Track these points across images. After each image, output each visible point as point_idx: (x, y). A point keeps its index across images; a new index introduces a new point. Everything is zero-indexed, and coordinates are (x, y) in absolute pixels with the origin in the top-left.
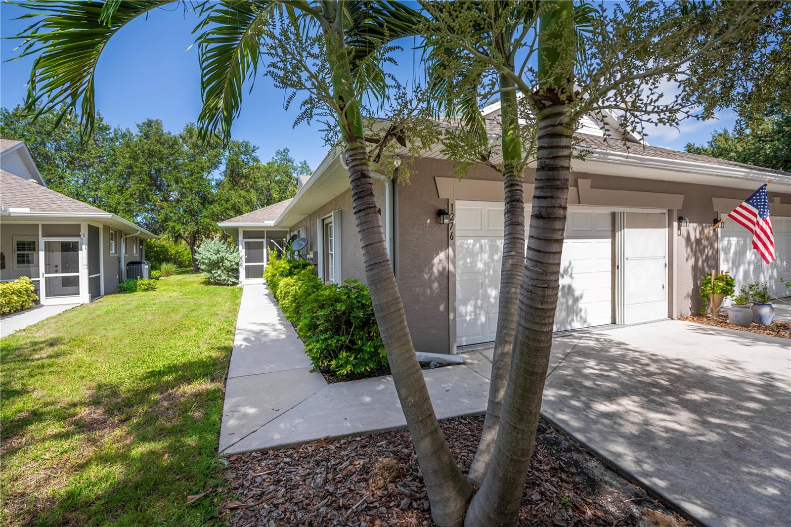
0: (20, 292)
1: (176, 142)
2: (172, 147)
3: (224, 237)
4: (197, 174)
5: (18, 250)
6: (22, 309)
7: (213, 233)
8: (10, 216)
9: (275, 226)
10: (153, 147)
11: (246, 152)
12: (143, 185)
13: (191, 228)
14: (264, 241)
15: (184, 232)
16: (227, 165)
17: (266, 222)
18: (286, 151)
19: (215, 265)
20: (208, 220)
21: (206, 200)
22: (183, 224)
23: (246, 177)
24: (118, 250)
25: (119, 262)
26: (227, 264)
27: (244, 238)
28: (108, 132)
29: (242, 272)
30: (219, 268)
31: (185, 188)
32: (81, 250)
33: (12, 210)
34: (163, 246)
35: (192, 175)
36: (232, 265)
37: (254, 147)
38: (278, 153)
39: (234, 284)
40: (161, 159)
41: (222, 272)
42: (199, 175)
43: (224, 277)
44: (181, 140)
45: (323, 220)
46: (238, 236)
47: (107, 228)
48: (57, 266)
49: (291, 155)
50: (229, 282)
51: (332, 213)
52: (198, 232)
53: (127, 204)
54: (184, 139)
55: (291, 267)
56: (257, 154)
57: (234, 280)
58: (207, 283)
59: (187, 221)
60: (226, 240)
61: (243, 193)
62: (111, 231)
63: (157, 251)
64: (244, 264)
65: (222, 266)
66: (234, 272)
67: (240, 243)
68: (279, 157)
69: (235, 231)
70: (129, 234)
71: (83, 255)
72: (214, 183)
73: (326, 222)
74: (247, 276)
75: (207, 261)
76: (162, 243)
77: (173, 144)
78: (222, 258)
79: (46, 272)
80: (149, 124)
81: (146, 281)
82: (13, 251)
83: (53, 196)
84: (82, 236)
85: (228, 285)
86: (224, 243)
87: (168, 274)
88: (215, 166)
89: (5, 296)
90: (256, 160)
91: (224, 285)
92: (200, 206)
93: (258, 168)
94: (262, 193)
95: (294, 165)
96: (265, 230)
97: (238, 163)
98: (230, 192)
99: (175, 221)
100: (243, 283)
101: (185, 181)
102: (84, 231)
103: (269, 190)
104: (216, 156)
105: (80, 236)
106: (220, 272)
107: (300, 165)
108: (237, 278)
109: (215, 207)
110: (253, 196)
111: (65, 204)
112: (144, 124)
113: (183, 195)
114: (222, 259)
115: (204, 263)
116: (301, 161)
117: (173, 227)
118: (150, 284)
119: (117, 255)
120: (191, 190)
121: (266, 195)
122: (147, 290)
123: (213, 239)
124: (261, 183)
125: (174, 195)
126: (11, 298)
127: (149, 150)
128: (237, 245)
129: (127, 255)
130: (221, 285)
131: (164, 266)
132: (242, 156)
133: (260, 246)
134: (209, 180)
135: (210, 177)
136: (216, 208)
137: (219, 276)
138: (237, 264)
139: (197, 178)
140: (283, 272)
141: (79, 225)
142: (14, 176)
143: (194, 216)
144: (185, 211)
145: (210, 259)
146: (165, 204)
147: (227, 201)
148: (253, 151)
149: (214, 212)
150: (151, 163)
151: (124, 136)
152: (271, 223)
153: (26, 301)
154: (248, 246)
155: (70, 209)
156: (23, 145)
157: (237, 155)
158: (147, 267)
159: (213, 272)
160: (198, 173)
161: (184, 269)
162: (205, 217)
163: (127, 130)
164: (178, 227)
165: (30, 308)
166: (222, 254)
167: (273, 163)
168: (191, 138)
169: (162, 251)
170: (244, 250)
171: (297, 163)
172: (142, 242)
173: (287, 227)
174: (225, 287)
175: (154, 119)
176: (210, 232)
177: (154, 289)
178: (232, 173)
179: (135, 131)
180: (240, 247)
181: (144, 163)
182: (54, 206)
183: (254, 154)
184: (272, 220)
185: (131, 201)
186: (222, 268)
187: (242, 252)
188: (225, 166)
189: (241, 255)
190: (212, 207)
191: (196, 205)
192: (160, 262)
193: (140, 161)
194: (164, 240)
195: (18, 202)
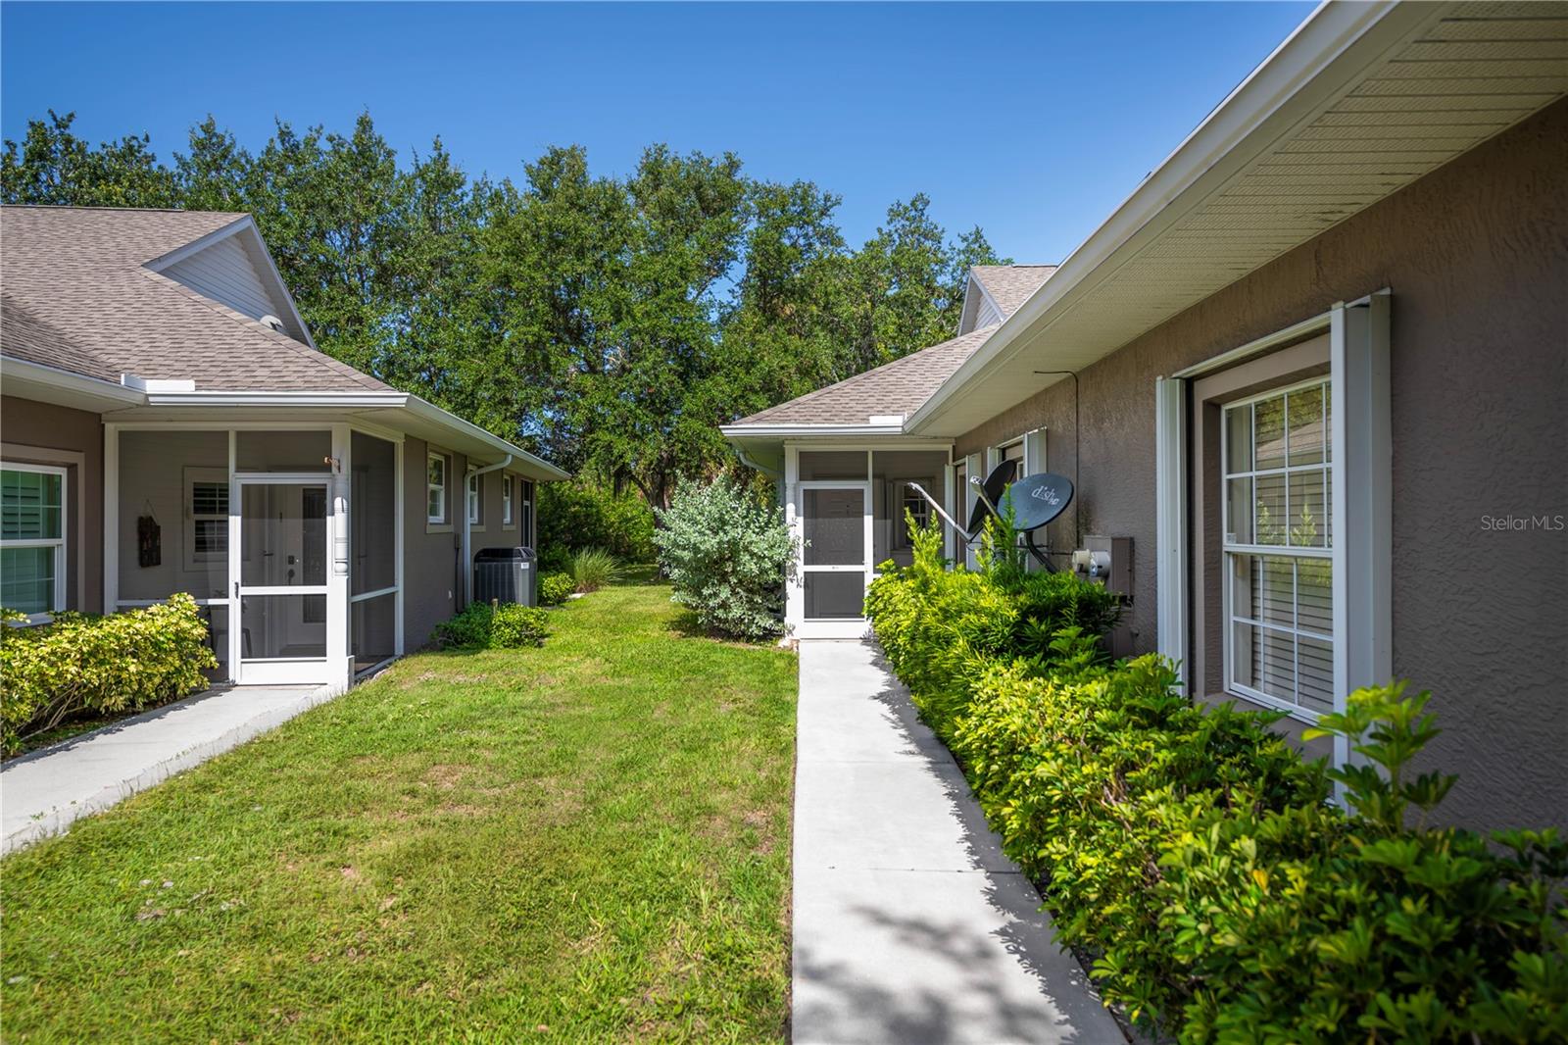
0: (156, 645)
1: (616, 202)
2: (606, 215)
3: (742, 476)
4: (668, 290)
5: (197, 510)
6: (166, 698)
7: (711, 464)
8: (147, 405)
9: (907, 435)
10: (559, 220)
11: (804, 218)
12: (535, 329)
13: (654, 448)
14: (867, 487)
15: (637, 461)
16: (751, 259)
17: (875, 421)
18: (920, 203)
19: (712, 568)
20: (696, 425)
21: (692, 367)
22: (634, 437)
23: (801, 293)
24: (455, 514)
25: (458, 549)
26: (751, 567)
27: (802, 477)
28: (458, 192)
29: (795, 597)
30: (724, 579)
31: (639, 332)
32: (333, 514)
33: (152, 386)
34: (589, 504)
35: (657, 293)
36: (763, 571)
37: (827, 199)
38: (894, 214)
39: (769, 635)
40: (580, 253)
41: (734, 593)
42: (676, 292)
43: (736, 612)
44: (631, 200)
45: (1189, 384)
46: (781, 472)
47: (418, 445)
48: (291, 560)
49: (934, 215)
50: (754, 630)
51: (1336, 317)
52: (672, 461)
53: (497, 382)
54: (638, 194)
55: (1025, 613)
56: (835, 220)
57: (769, 623)
58: (688, 626)
59: (642, 428)
60: (745, 484)
61: (795, 342)
62: (431, 455)
63: (575, 516)
64: (802, 569)
65: (734, 572)
66: (771, 594)
67: (789, 493)
68: (899, 223)
69: (772, 451)
70: (489, 464)
71: (337, 526)
72: (714, 316)
73: (1205, 391)
74: (811, 612)
75: (687, 555)
76: (586, 494)
77: (608, 205)
78: (733, 544)
79: (246, 581)
80: (555, 159)
81: (519, 613)
82: (185, 514)
83: (268, 344)
84: (335, 470)
85: (750, 639)
86: (739, 496)
87: (592, 586)
88: (718, 266)
89: (101, 663)
90: (831, 238)
91: (737, 638)
92: (678, 385)
93: (837, 265)
94: (848, 340)
95: (945, 246)
96: (870, 448)
97: (780, 252)
98: (758, 337)
99: (612, 430)
100: (797, 635)
101: (638, 311)
102: (341, 453)
103: (867, 329)
104: (720, 236)
105: (328, 468)
106: (725, 593)
107: (963, 246)
108: (779, 613)
109: (717, 384)
110: (823, 349)
111: (292, 367)
112: (542, 163)
113: (633, 354)
114: (733, 550)
115: (679, 562)
116: (965, 232)
117: (609, 448)
118: (526, 625)
119: (450, 529)
120: (654, 338)
121: (859, 348)
122: (517, 642)
123: (709, 481)
124: (846, 309)
125: (613, 357)
126: (120, 669)
127: (549, 226)
128: (776, 501)
129: (483, 529)
130: (728, 635)
131: (588, 561)
132: (793, 231)
133: (851, 506)
134: (702, 307)
135: (705, 298)
136: (719, 388)
137: (724, 605)
138: (780, 568)
139: (669, 301)
140: (983, 630)
141: (328, 434)
142: (198, 297)
143: (661, 414)
144: (640, 401)
145: (696, 549)
146: (589, 382)
147: (750, 365)
148: (824, 213)
149: (712, 400)
150: (554, 266)
151: (497, 198)
152: (890, 422)
153: (178, 671)
154: (813, 506)
155: (300, 383)
156: (249, 222)
157: (777, 228)
158: (525, 566)
159: (706, 592)
160: (674, 285)
161: (636, 568)
162: (691, 415)
163: (506, 183)
164: (621, 445)
165: (196, 694)
166: (734, 533)
167: (882, 244)
168: (656, 188)
169: (587, 516)
170: (801, 520)
171: (951, 241)
172: (527, 489)
173: (944, 439)
174: (741, 646)
175: (567, 147)
176: (702, 459)
177: (537, 639)
178: (764, 284)
179: (522, 186)
180: (790, 507)
181: (537, 266)
182: (262, 373)
183: (825, 222)
184: (895, 413)
185: (506, 373)
186: (733, 580)
187: (796, 525)
188: (745, 265)
189: (791, 535)
190: (709, 384)
191: (667, 378)
192: (576, 546)
193: (530, 259)
194: (589, 486)
195: (178, 366)
